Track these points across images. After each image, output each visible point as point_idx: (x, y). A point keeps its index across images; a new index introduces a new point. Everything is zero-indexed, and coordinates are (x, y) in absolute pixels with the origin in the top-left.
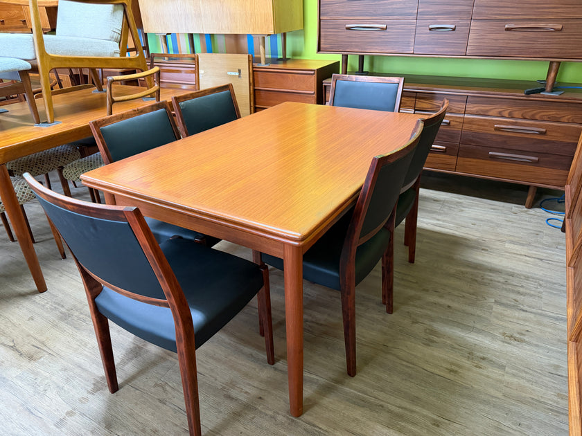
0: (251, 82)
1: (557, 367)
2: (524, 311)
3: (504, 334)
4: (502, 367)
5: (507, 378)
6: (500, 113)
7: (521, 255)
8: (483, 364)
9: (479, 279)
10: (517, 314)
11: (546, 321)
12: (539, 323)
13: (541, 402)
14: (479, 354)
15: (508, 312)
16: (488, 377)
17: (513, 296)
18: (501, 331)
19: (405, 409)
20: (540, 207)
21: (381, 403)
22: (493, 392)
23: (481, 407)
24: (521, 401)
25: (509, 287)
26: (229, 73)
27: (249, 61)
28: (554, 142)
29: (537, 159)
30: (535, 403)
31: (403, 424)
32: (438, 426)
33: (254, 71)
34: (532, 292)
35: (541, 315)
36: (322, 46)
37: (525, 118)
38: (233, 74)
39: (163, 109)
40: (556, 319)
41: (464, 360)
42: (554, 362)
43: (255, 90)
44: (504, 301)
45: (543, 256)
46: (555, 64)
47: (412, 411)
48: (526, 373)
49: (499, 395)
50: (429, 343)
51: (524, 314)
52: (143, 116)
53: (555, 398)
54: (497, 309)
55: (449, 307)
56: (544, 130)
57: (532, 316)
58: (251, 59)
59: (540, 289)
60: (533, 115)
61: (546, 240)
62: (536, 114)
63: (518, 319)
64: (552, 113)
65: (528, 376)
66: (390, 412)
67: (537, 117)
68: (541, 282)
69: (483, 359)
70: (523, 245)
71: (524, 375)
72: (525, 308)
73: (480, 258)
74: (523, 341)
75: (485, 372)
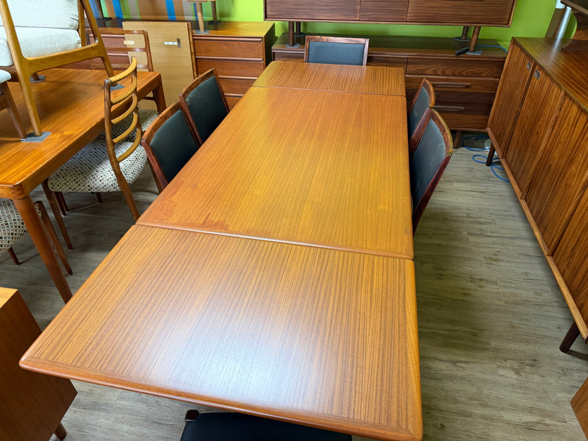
0: (193, 51)
1: (527, 274)
2: (490, 237)
3: (485, 258)
4: (495, 283)
5: (501, 290)
6: (435, 71)
7: (468, 191)
8: (483, 283)
9: (449, 218)
10: (486, 240)
11: (506, 241)
12: (503, 244)
13: (528, 301)
14: (476, 277)
15: (481, 240)
16: (490, 292)
17: (477, 226)
18: (482, 255)
19: (449, 330)
20: (463, 146)
21: (432, 331)
22: (497, 302)
23: (496, 314)
24: (516, 303)
25: (471, 219)
26: (166, 43)
27: (189, 29)
28: (475, 93)
29: (463, 108)
30: (525, 303)
31: (454, 341)
32: (476, 336)
33: (194, 40)
34: (489, 221)
35: (501, 237)
36: (268, 13)
37: (454, 75)
38: (171, 43)
39: (180, 111)
40: (512, 238)
41: (470, 284)
42: (524, 270)
43: (196, 59)
44: (473, 231)
45: (483, 189)
46: (477, 28)
47: (455, 331)
48: (511, 283)
49: (502, 303)
50: (440, 277)
51: (490, 239)
52: (168, 121)
53: (534, 296)
54: (472, 239)
55: (439, 245)
56: (469, 84)
57: (495, 239)
58: (190, 27)
59: (493, 217)
60: (460, 72)
61: (478, 175)
62: (462, 71)
63: (489, 244)
64: (475, 70)
65: (513, 285)
66: (441, 335)
67: (464, 73)
68: (491, 211)
69: (481, 280)
70: (466, 182)
71: (510, 285)
72: (489, 234)
73: (441, 199)
74: (499, 260)
75: (487, 290)
